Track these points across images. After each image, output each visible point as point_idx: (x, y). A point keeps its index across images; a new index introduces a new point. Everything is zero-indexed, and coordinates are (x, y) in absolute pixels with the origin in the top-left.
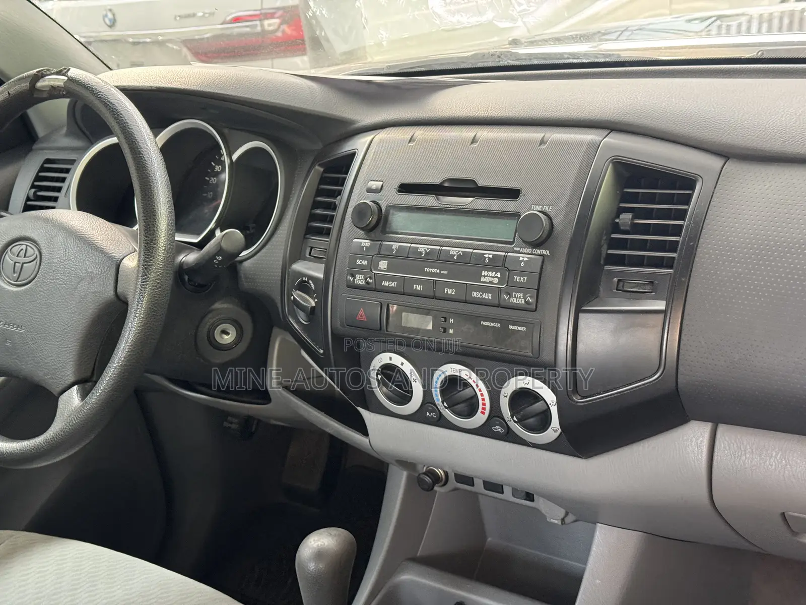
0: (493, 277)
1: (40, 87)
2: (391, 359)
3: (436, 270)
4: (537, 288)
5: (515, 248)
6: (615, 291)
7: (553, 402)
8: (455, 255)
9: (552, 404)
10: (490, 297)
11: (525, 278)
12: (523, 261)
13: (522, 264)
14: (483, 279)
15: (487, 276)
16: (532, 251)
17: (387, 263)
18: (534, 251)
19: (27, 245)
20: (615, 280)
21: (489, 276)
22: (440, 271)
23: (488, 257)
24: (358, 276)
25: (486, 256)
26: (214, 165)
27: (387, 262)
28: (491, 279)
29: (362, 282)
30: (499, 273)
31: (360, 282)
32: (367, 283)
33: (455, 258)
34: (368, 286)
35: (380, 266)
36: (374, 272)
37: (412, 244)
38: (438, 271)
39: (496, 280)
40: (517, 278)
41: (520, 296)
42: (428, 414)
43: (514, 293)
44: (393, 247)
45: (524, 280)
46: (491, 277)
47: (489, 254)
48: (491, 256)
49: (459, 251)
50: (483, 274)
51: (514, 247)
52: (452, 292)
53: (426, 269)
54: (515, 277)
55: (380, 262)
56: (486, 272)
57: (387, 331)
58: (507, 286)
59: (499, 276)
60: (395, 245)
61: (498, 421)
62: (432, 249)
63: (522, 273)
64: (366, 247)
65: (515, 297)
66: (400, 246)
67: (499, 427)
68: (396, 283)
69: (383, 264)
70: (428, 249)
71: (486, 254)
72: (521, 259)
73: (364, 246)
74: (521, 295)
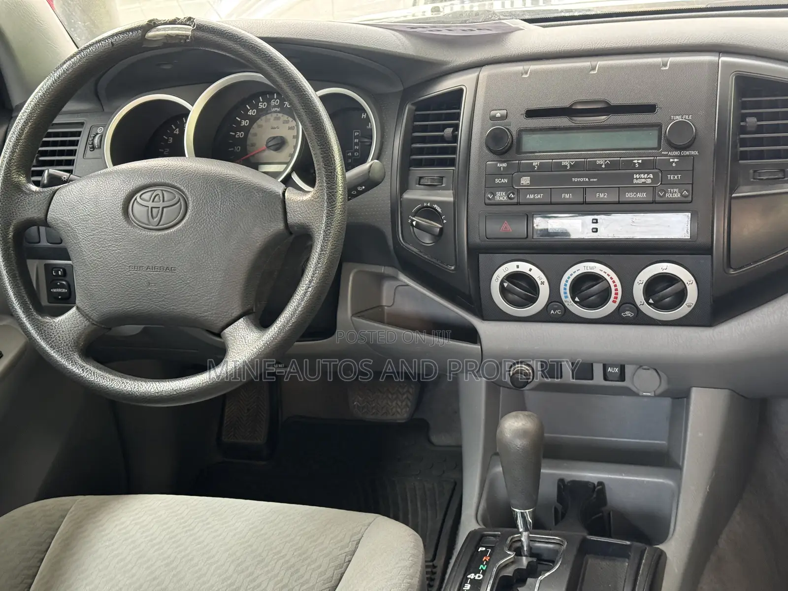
0: (646, 179)
1: (150, 37)
2: (518, 267)
3: (584, 179)
4: (691, 183)
5: (663, 153)
6: (752, 180)
7: (690, 281)
8: (603, 164)
9: (689, 283)
10: (645, 195)
11: (679, 176)
12: (673, 162)
13: (674, 165)
14: (635, 181)
15: (639, 178)
16: (680, 153)
17: (529, 179)
18: (683, 153)
19: (162, 190)
20: (751, 171)
21: (642, 178)
22: (589, 179)
23: (638, 163)
24: (498, 194)
25: (636, 161)
26: (239, 120)
27: (529, 177)
28: (643, 180)
29: (504, 198)
30: (651, 175)
31: (501, 199)
32: (510, 198)
33: (603, 166)
34: (510, 201)
35: (521, 182)
36: (516, 188)
37: (553, 159)
38: (587, 180)
39: (649, 181)
40: (670, 177)
41: (676, 192)
42: (552, 312)
43: (669, 190)
44: (534, 164)
45: (678, 177)
46: (644, 178)
47: (638, 160)
48: (640, 161)
49: (606, 161)
50: (635, 177)
51: (662, 151)
52: (604, 195)
53: (573, 179)
54: (669, 176)
55: (522, 179)
56: (638, 175)
57: (533, 238)
58: (661, 184)
59: (652, 177)
60: (536, 163)
61: (627, 307)
62: (576, 162)
63: (675, 172)
64: (503, 167)
65: (671, 193)
66: (540, 163)
67: (629, 312)
68: (542, 195)
69: (525, 181)
70: (572, 162)
71: (635, 160)
72: (671, 160)
73: (501, 167)
74: (677, 190)
